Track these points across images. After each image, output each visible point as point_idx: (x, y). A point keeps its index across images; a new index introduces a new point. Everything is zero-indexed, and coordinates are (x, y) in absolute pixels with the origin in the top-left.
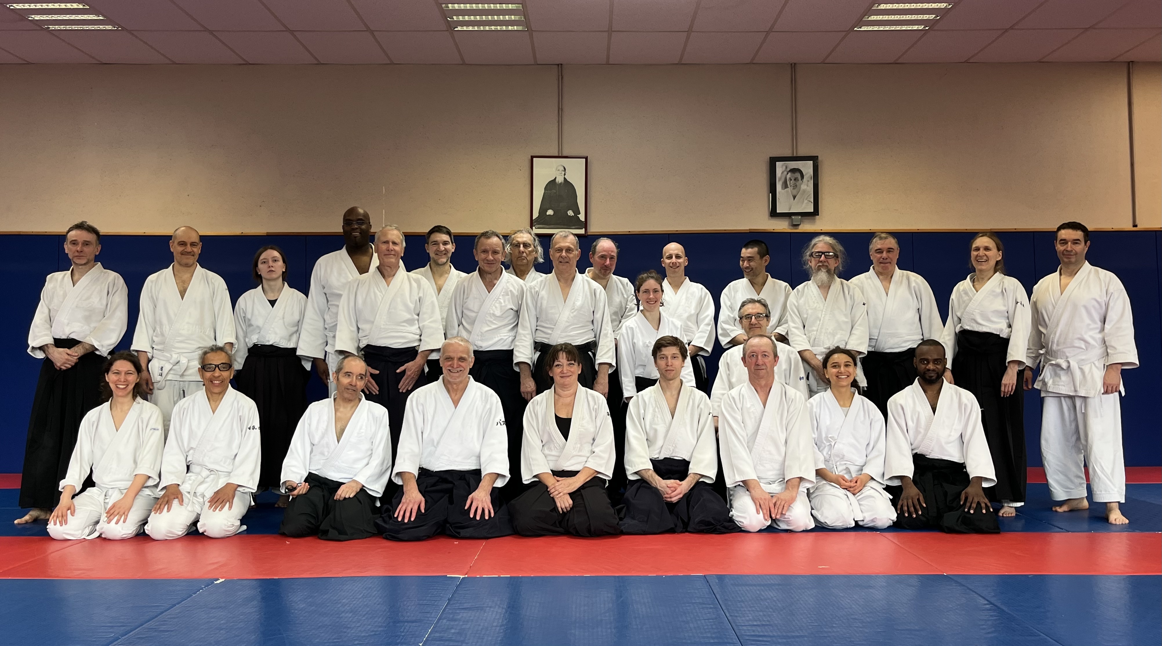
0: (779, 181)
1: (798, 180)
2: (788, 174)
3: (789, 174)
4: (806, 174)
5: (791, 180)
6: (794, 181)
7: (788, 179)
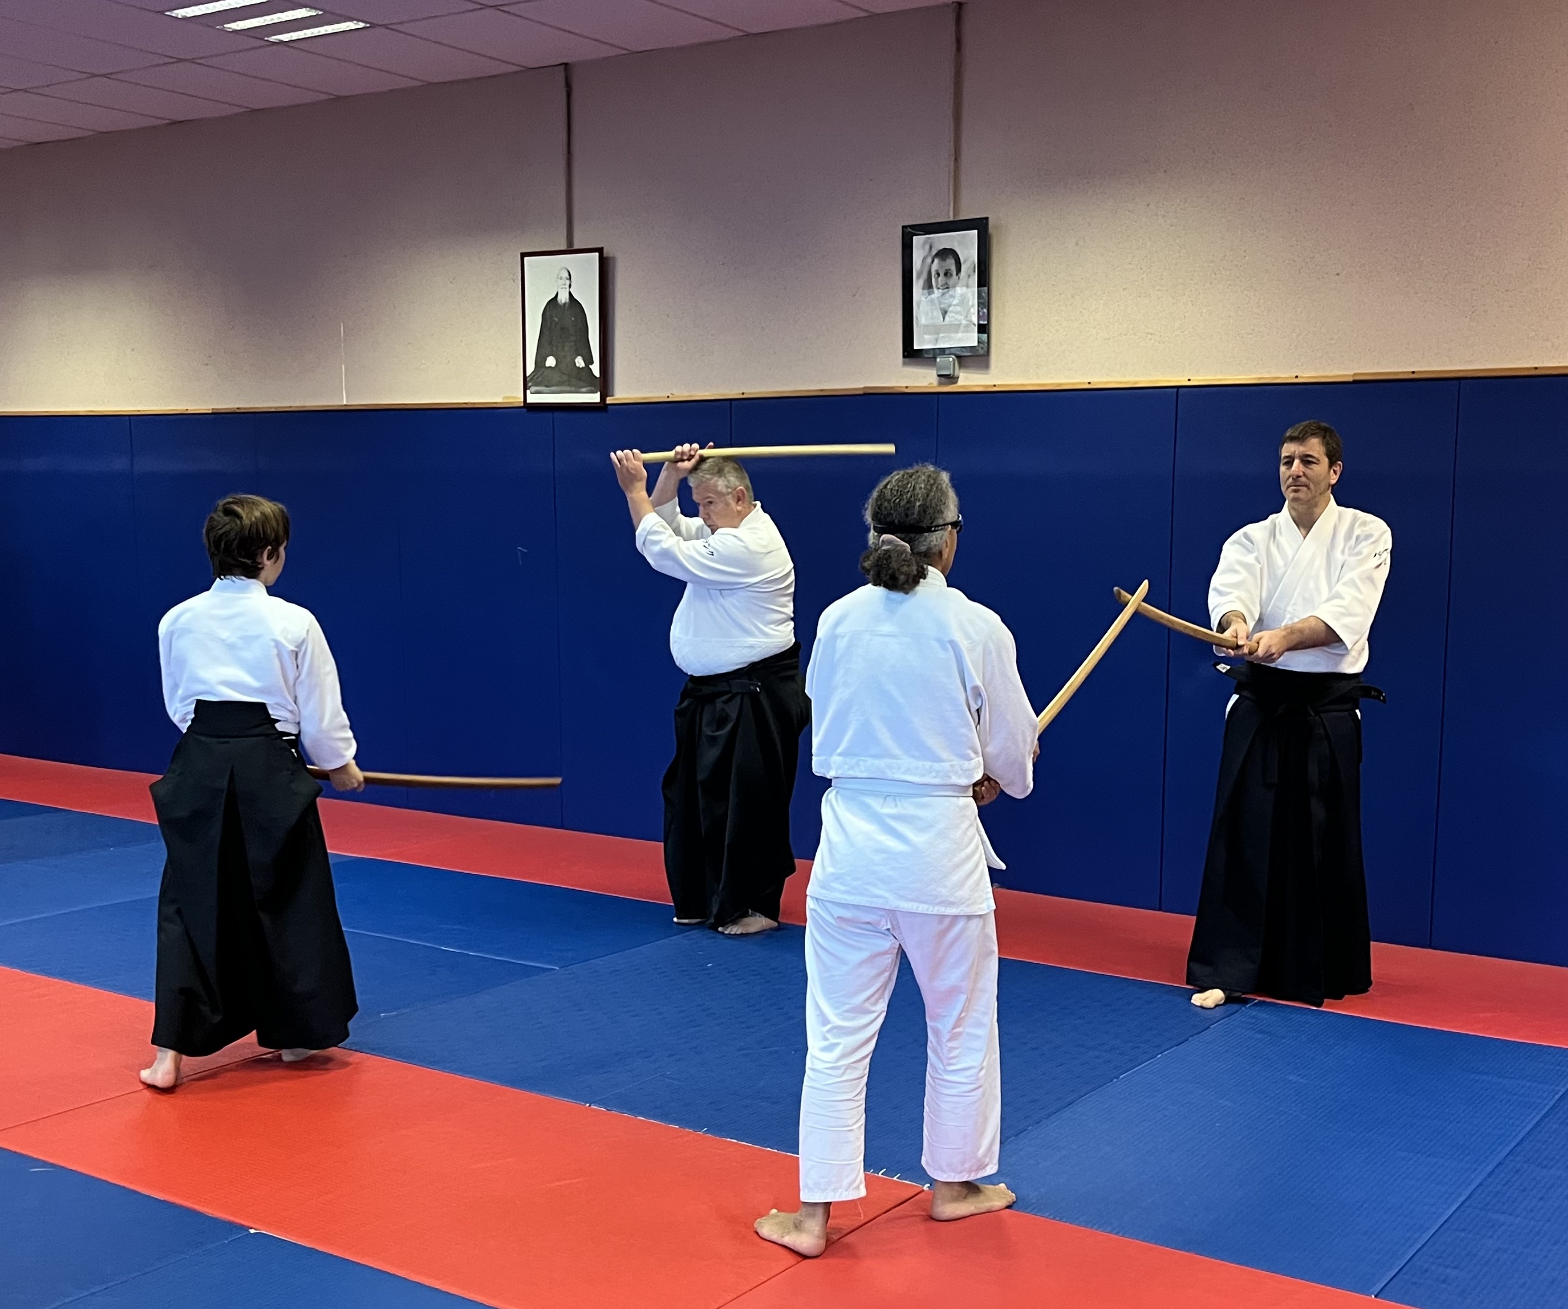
0: (918, 277)
1: (951, 275)
2: (933, 262)
3: (936, 261)
4: (965, 261)
5: (938, 275)
6: (944, 278)
7: (933, 273)
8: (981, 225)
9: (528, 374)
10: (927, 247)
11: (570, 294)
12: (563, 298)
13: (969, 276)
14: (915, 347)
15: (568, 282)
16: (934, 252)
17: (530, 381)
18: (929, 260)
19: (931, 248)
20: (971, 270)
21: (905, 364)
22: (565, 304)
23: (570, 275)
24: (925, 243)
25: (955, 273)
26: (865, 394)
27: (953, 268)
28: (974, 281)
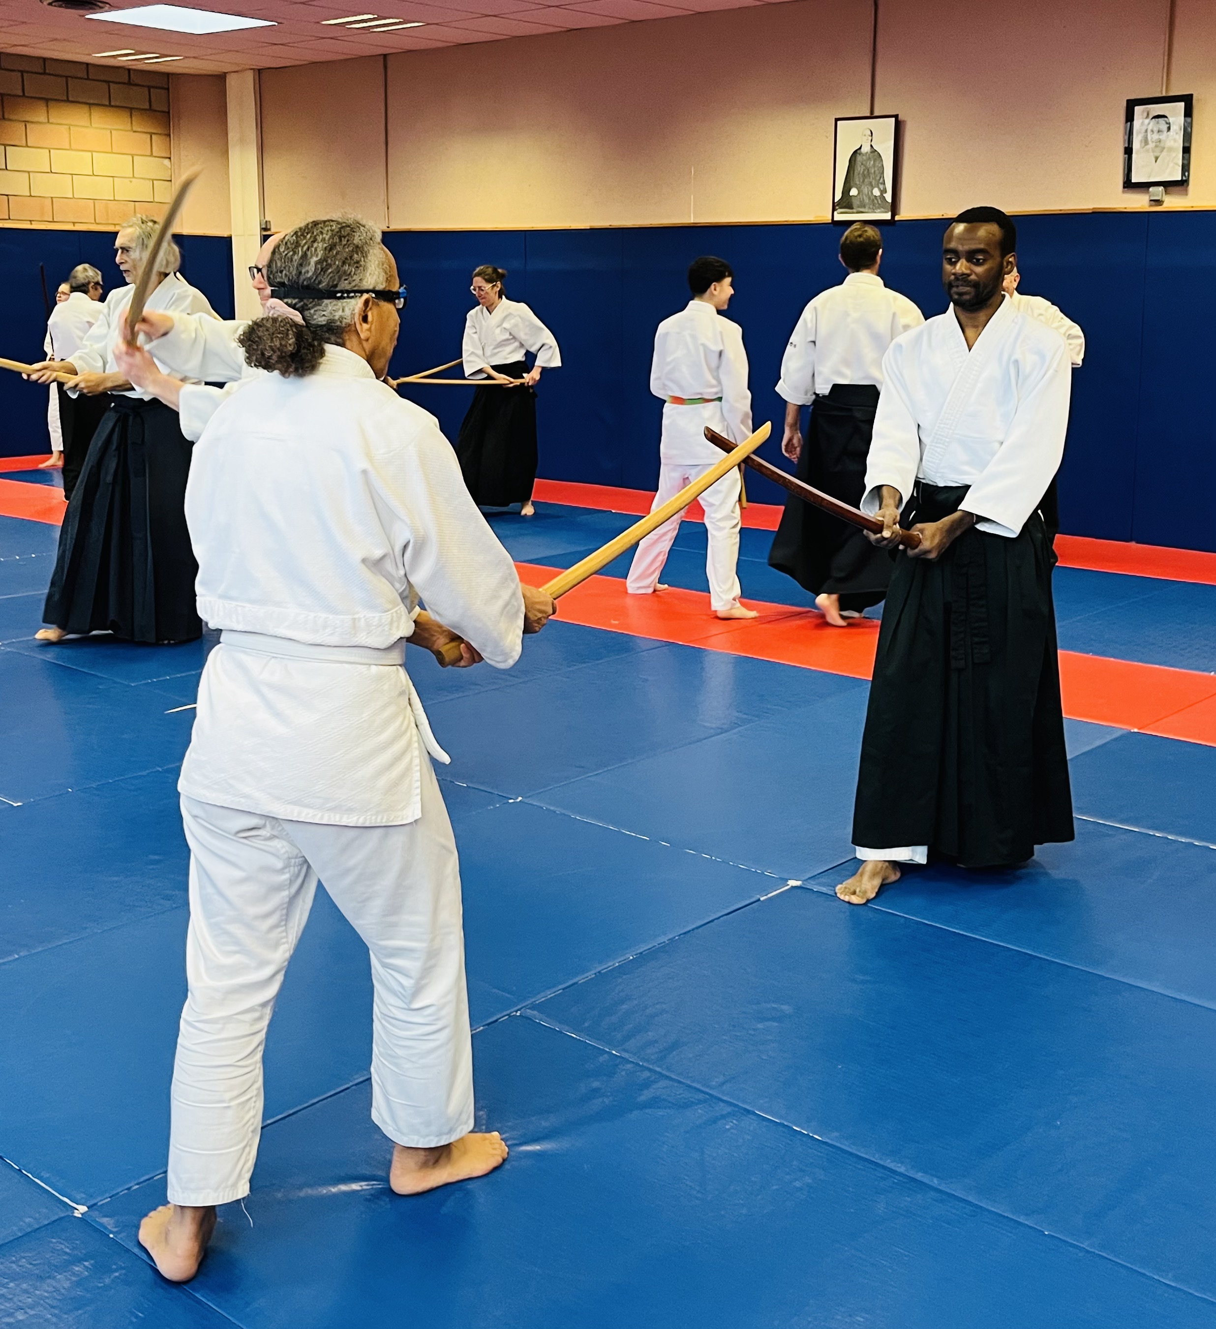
1: (1163, 133)
2: (1149, 123)
3: (1152, 122)
4: (1174, 123)
5: (1153, 132)
6: (1157, 135)
7: (1149, 131)
8: (1188, 100)
9: (836, 201)
12: (866, 148)
14: (1133, 181)
15: (870, 138)
16: (1151, 117)
17: (837, 205)
18: (1147, 122)
21: (1123, 192)
22: (866, 153)
23: (872, 133)
24: (1143, 111)
25: (1166, 130)
26: (1093, 213)
27: (1165, 127)
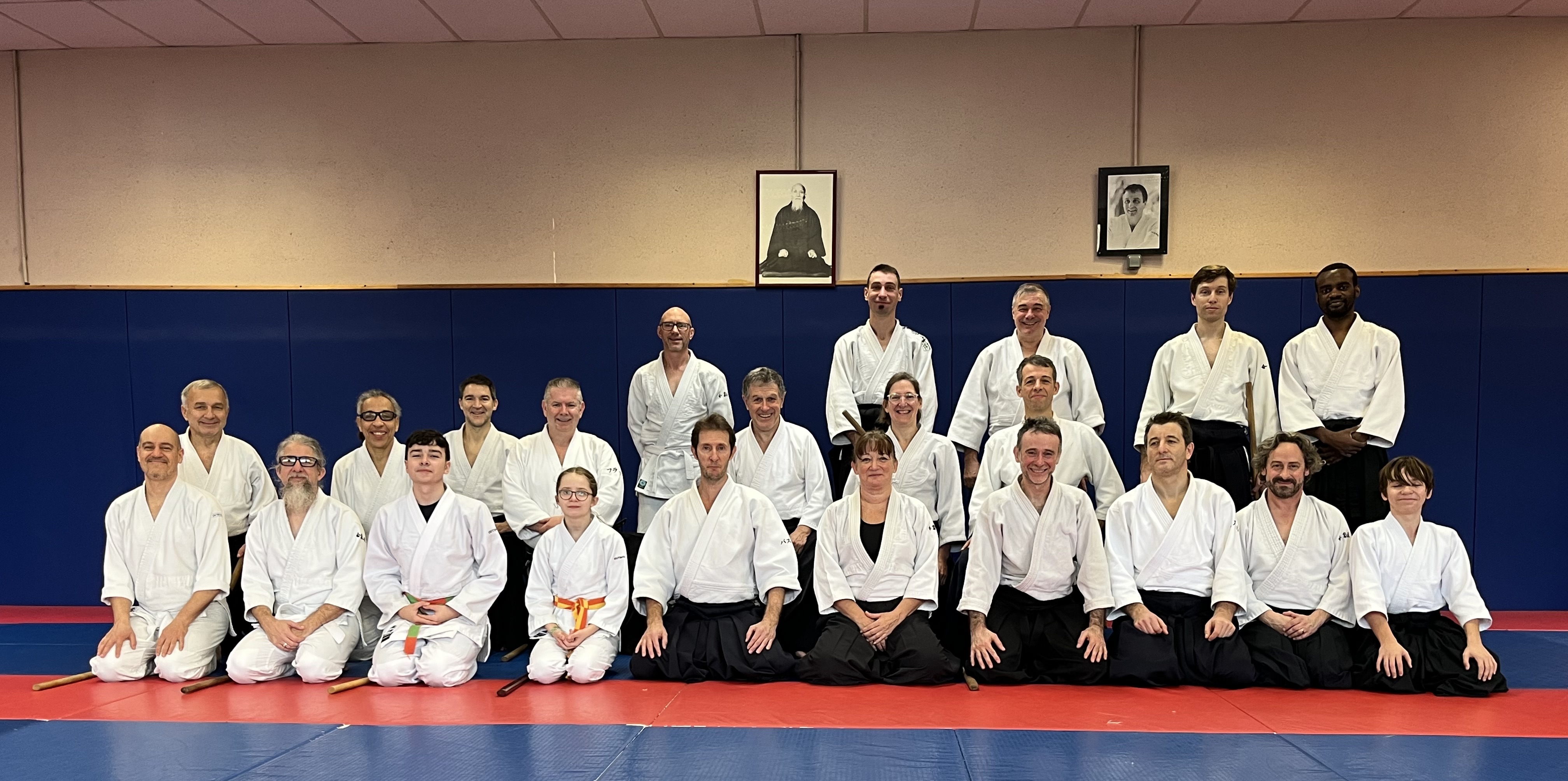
1: (1139, 202)
5: (1129, 201)
6: (1133, 204)
7: (1124, 200)
8: (1164, 171)
9: (761, 261)
10: (1120, 183)
11: (804, 203)
12: (797, 206)
13: (1153, 203)
14: (1108, 249)
15: (802, 195)
16: (1125, 187)
17: (762, 268)
18: (1121, 191)
19: (1123, 183)
20: (1155, 200)
22: (798, 211)
23: (804, 189)
25: (1142, 201)
26: (1067, 279)
27: (1141, 198)
28: (1158, 207)
